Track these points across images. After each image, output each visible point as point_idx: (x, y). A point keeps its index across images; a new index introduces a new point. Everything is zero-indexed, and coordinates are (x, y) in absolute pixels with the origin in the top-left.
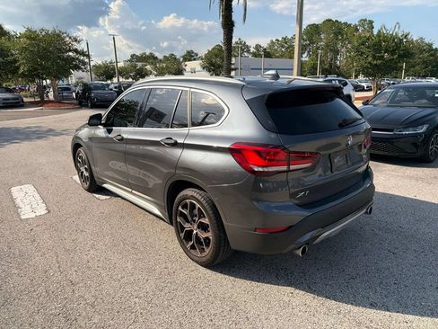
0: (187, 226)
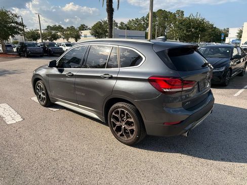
0: (118, 124)
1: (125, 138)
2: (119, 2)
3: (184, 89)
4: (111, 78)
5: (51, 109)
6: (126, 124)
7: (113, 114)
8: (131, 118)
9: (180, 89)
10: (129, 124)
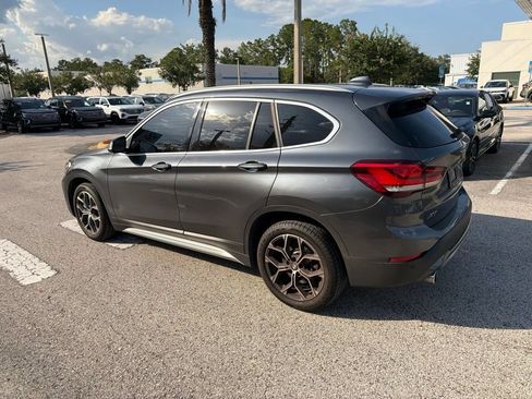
0: (282, 267)
1: (300, 297)
2: (224, 5)
3: (428, 185)
4: (264, 169)
5: (114, 245)
6: (300, 266)
7: (271, 246)
8: (313, 253)
9: (420, 187)
10: (307, 265)
